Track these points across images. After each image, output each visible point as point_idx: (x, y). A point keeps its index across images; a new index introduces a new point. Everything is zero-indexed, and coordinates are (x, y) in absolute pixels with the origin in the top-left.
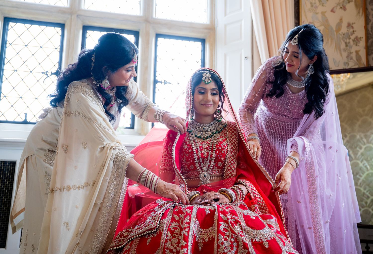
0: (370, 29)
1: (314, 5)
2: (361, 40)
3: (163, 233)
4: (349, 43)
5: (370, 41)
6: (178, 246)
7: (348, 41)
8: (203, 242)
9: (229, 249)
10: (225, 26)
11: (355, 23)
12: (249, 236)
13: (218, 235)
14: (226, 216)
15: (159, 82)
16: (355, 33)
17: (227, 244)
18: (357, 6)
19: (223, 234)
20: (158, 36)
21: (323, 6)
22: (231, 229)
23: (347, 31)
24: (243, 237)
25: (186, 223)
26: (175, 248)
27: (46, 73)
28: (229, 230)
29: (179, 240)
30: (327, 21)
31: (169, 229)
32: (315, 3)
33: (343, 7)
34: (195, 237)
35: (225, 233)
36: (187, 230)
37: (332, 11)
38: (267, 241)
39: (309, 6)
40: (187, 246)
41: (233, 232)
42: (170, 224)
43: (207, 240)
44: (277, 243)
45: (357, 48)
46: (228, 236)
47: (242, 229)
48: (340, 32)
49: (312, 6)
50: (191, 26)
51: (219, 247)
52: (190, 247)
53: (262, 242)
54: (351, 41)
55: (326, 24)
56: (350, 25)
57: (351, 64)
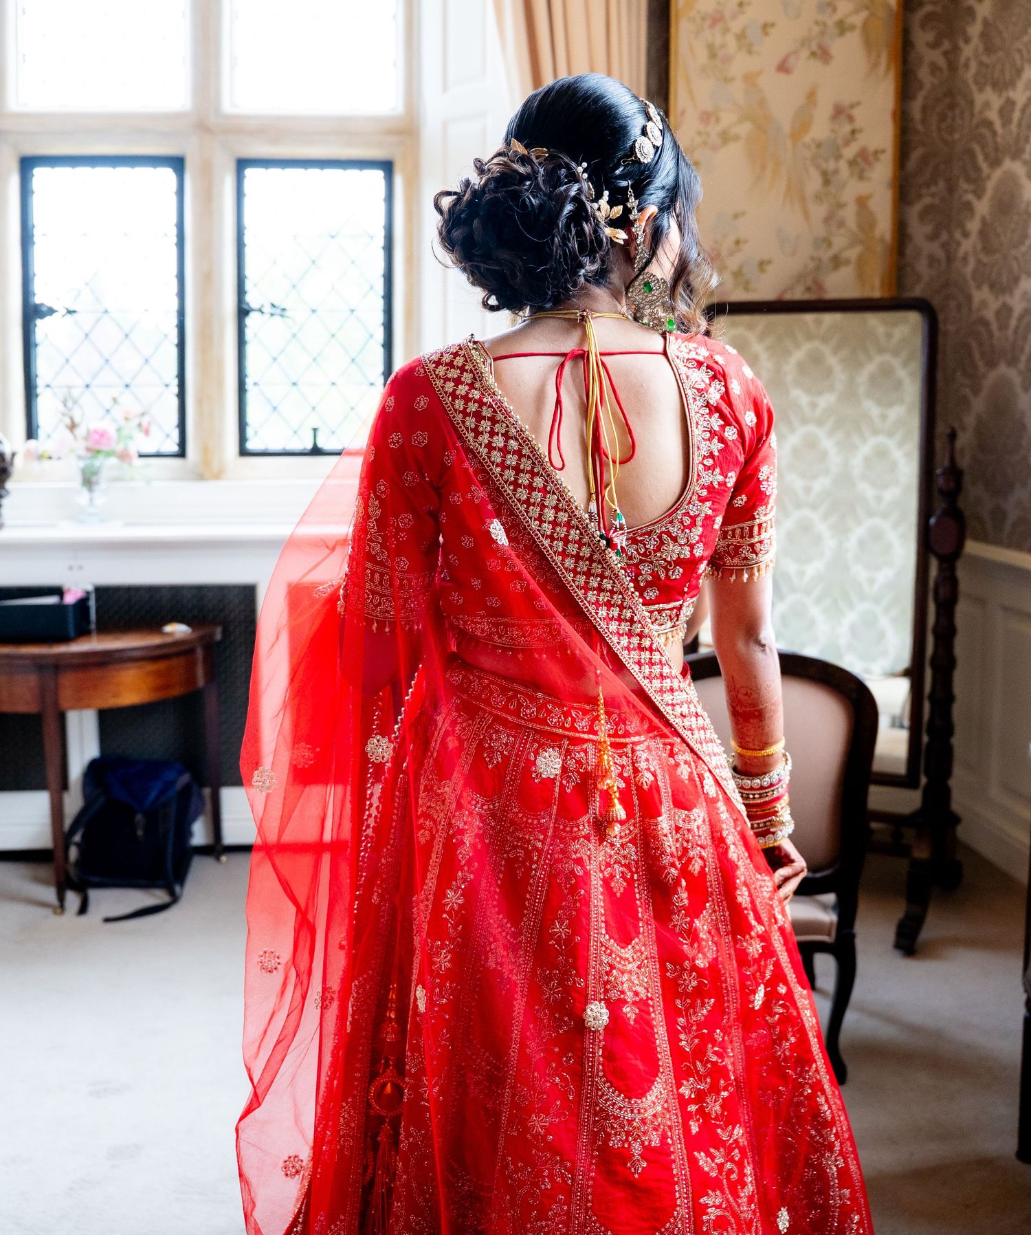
0: (917, 117)
1: (720, 54)
2: (877, 160)
4: (836, 172)
5: (915, 155)
7: (831, 165)
10: (445, 125)
11: (858, 104)
15: (255, 310)
16: (858, 136)
18: (868, 43)
20: (243, 164)
21: (750, 52)
23: (830, 133)
30: (762, 103)
32: (723, 46)
33: (819, 52)
37: (783, 68)
39: (702, 55)
45: (863, 188)
48: (807, 139)
49: (713, 55)
50: (343, 128)
54: (843, 166)
55: (758, 116)
56: (840, 112)
57: (839, 241)
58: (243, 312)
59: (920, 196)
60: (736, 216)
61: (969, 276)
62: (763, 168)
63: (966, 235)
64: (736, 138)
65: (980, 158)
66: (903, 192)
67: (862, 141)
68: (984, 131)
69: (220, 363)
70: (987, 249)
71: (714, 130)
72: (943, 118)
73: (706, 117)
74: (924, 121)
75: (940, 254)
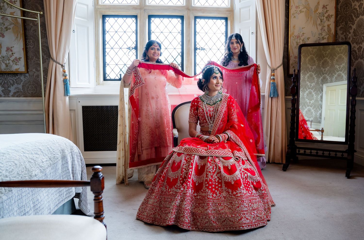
0: (339, 8)
2: (332, 17)
3: (182, 161)
4: (323, 19)
5: (339, 17)
6: (189, 167)
8: (200, 166)
9: (212, 169)
10: (240, 9)
11: (328, 5)
12: (222, 164)
13: (207, 163)
15: (198, 49)
16: (328, 12)
17: (211, 167)
19: (210, 163)
20: (196, 18)
22: (214, 160)
23: (322, 11)
24: (219, 164)
25: (193, 157)
26: (187, 168)
27: (129, 48)
28: (213, 160)
29: (189, 164)
30: (308, 4)
31: (185, 159)
34: (196, 163)
36: (193, 160)
38: (230, 166)
40: (192, 168)
41: (215, 161)
42: (186, 157)
43: (202, 165)
44: (236, 166)
45: (329, 23)
46: (212, 164)
47: (219, 160)
48: (317, 12)
50: (217, 10)
51: (207, 168)
52: (193, 169)
53: (228, 166)
54: (325, 18)
55: (307, 7)
56: (324, 7)
57: (324, 34)
58: (195, 49)
59: (340, 25)
60: (303, 28)
61: (350, 42)
62: (309, 18)
63: (350, 33)
64: (303, 12)
65: (354, 16)
66: (337, 23)
67: (329, 13)
68: (355, 11)
69: (192, 59)
70: (355, 35)
71: (298, 10)
72: (344, 9)
73: (297, 7)
74: (340, 9)
75: (344, 37)
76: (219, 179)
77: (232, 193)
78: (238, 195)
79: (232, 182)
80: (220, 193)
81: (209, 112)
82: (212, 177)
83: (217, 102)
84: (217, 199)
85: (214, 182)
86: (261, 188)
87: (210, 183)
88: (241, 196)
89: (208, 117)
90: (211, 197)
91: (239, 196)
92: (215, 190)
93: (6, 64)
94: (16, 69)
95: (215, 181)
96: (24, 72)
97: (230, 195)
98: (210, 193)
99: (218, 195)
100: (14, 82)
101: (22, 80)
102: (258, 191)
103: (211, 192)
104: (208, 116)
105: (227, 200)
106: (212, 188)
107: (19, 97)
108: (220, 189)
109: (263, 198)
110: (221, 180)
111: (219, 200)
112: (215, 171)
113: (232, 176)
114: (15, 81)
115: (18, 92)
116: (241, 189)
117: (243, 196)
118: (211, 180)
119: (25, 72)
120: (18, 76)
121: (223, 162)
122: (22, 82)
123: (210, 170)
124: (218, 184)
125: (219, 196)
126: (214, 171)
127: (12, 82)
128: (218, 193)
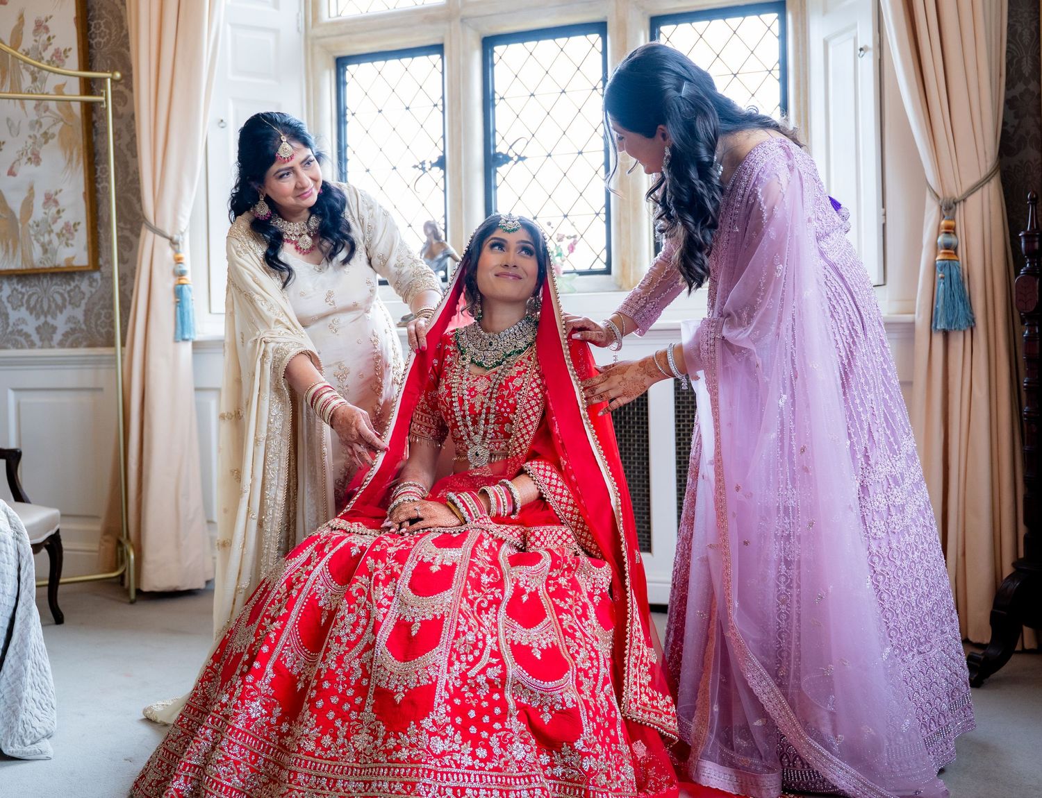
8: (328, 611)
9: (348, 631)
13: (342, 601)
14: (376, 563)
17: (351, 619)
19: (352, 600)
20: (656, 22)
22: (369, 592)
24: (383, 611)
27: (421, 166)
28: (367, 591)
35: (356, 598)
36: (299, 586)
41: (369, 598)
43: (333, 608)
46: (358, 606)
47: (394, 592)
76: (366, 675)
77: (385, 741)
78: (399, 755)
79: (397, 693)
80: (347, 737)
81: (472, 397)
82: (340, 660)
83: (510, 355)
84: (332, 759)
85: (344, 682)
86: (579, 744)
87: (326, 685)
88: (412, 761)
89: (464, 417)
90: (311, 746)
91: (404, 762)
92: (334, 720)
93: (43, 245)
94: (68, 260)
95: (348, 682)
96: (85, 269)
97: (376, 747)
98: (311, 729)
99: (340, 741)
100: (64, 299)
101: (84, 294)
102: (563, 757)
103: (317, 726)
104: (464, 411)
105: (361, 769)
106: (328, 706)
107: (76, 347)
108: (353, 715)
109: (580, 791)
110: (369, 677)
111: (334, 763)
112: (360, 637)
113: (410, 666)
114: (66, 296)
115: (73, 331)
116: (422, 729)
117: (419, 762)
118: (331, 676)
119: (88, 266)
120: (74, 281)
121: (403, 603)
122: (84, 298)
123: (342, 633)
124: (355, 695)
125: (343, 746)
126: (353, 638)
127: (59, 301)
128: (343, 731)
